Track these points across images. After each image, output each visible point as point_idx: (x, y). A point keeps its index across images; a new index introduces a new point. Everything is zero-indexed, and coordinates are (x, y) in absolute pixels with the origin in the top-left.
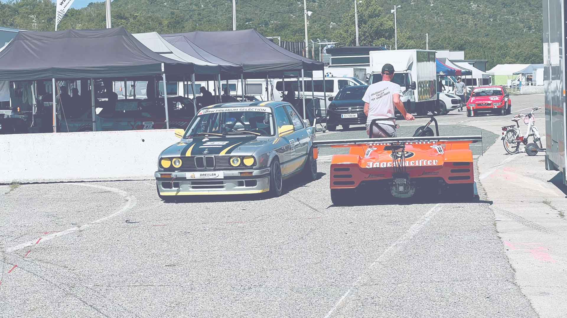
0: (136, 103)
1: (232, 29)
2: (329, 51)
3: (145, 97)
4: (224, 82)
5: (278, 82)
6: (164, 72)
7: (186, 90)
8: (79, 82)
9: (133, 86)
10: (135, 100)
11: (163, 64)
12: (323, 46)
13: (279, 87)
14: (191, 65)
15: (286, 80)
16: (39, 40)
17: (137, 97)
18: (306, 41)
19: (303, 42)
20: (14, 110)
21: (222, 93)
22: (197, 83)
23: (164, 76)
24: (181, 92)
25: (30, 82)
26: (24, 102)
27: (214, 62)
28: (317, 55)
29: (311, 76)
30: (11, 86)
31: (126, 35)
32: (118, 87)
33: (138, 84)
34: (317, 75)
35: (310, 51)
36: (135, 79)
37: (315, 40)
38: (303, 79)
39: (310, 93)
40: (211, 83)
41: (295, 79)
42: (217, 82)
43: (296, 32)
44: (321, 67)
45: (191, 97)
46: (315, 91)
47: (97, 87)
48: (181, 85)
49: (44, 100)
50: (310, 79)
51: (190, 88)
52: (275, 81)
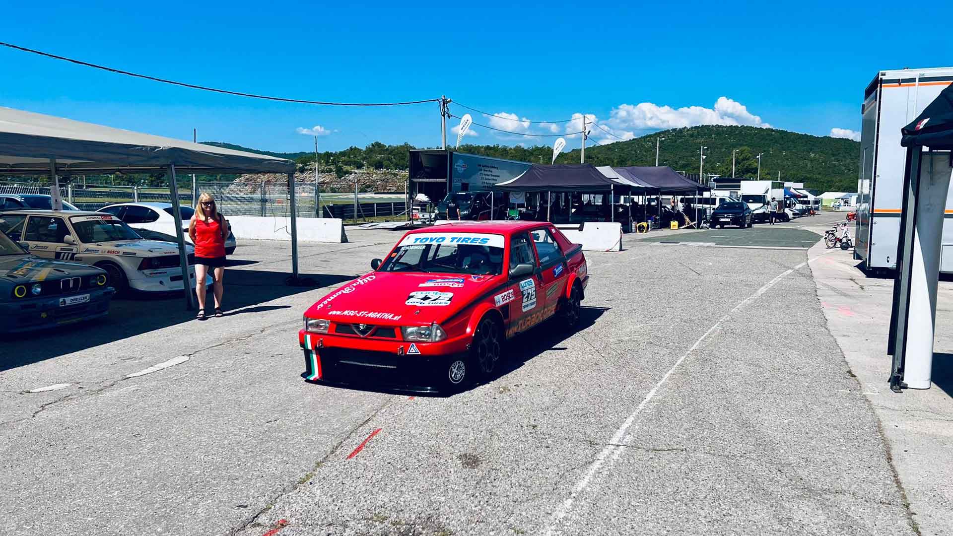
0: (595, 207)
1: (655, 166)
2: (714, 180)
3: (601, 204)
4: (649, 197)
5: (682, 198)
6: (613, 190)
7: (625, 201)
8: (563, 194)
9: (594, 197)
10: (594, 205)
11: (612, 185)
12: (711, 177)
13: (682, 201)
14: (629, 186)
15: (686, 197)
16: (544, 170)
17: (596, 203)
18: (701, 174)
19: (699, 175)
20: (527, 208)
21: (647, 203)
22: (632, 197)
23: (612, 192)
24: (622, 202)
25: (537, 193)
26: (533, 204)
27: (643, 185)
28: (707, 183)
29: (702, 195)
30: (526, 195)
31: (592, 167)
32: (585, 198)
33: (597, 196)
34: (706, 195)
35: (703, 181)
36: (595, 193)
37: (706, 173)
38: (697, 197)
39: (701, 205)
40: (641, 197)
41: (692, 197)
42: (644, 197)
43: (695, 168)
44: (709, 190)
45: (628, 205)
46: (704, 204)
47: (573, 197)
48: (622, 197)
49: (544, 203)
50: (701, 197)
51: (628, 199)
52: (679, 197)
